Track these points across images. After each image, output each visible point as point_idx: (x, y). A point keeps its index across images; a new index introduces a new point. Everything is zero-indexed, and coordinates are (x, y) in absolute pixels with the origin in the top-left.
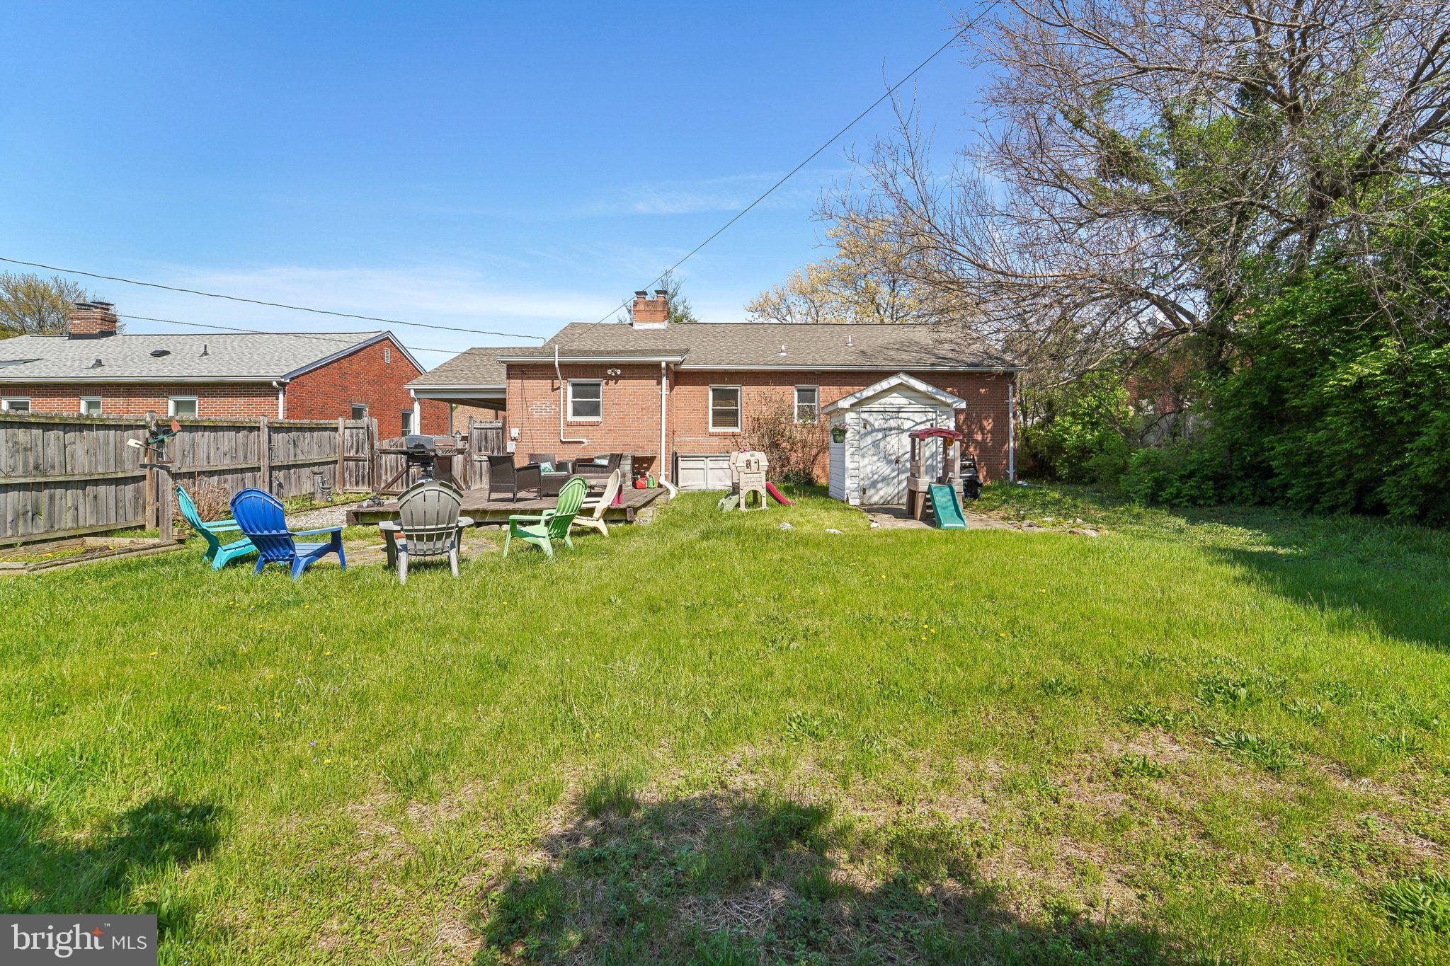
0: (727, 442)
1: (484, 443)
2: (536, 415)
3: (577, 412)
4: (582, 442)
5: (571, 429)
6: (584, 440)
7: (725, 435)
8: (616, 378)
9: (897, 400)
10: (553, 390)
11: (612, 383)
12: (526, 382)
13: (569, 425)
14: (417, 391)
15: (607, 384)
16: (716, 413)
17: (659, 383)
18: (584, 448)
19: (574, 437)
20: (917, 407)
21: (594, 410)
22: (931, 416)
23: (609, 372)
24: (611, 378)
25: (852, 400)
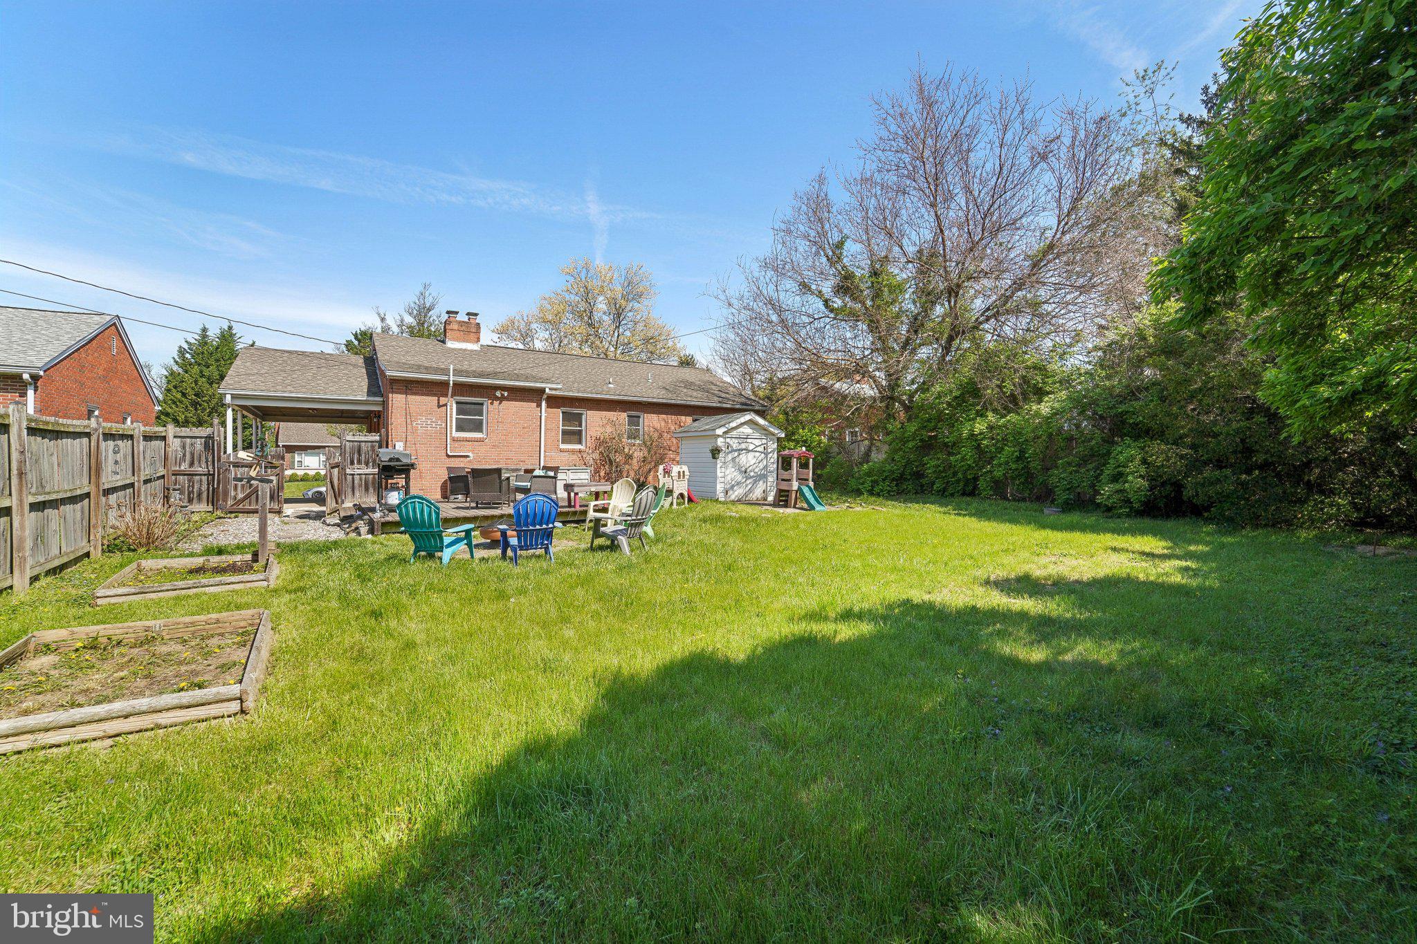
0: (575, 457)
1: (356, 456)
2: (420, 431)
3: (460, 428)
4: (467, 456)
5: (456, 444)
6: (470, 454)
7: (573, 451)
8: (502, 399)
9: (747, 430)
10: (439, 406)
11: (496, 403)
12: (411, 398)
13: (454, 440)
14: (234, 397)
15: (492, 403)
16: (565, 433)
17: (539, 405)
18: (470, 462)
19: (460, 451)
20: (757, 435)
21: (478, 427)
22: (764, 441)
23: (498, 394)
24: (497, 398)
25: (724, 429)
